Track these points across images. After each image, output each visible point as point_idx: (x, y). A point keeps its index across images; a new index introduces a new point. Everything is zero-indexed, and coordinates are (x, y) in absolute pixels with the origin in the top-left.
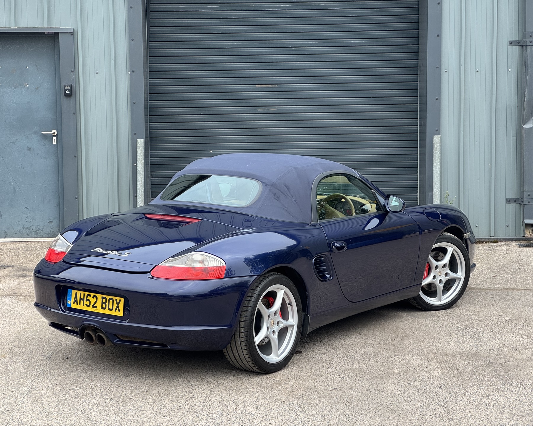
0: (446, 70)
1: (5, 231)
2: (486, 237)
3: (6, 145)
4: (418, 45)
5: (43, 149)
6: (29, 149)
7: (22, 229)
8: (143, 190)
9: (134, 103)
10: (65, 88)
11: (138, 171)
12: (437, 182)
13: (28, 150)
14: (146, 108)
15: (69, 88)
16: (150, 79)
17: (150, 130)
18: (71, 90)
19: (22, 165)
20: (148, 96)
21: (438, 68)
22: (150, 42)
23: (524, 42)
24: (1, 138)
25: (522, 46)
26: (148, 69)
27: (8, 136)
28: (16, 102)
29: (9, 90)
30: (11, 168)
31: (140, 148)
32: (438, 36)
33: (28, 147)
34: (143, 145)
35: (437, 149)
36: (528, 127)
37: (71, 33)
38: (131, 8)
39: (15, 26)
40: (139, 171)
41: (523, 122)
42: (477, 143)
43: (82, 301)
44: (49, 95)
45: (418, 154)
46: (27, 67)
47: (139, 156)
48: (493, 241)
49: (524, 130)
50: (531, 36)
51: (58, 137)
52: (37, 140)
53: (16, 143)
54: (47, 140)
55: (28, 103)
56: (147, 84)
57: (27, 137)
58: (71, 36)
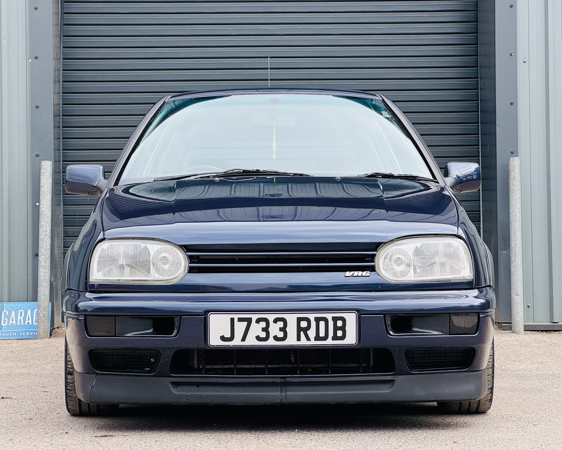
0: (525, 60)
8: (48, 242)
9: (37, 107)
11: (41, 211)
12: (517, 230)
14: (56, 115)
21: (512, 55)
31: (46, 175)
34: (50, 170)
35: (516, 178)
40: (43, 211)
56: (59, 78)
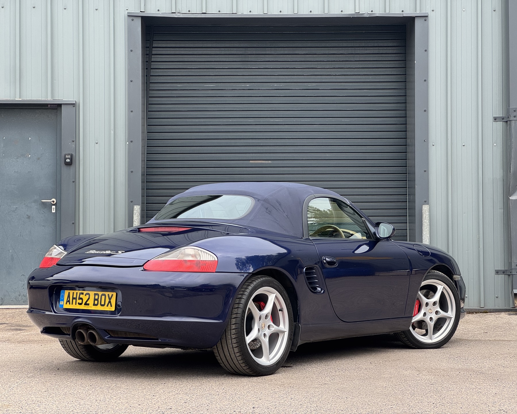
0: (433, 144)
1: (1, 298)
2: (476, 307)
3: (6, 213)
4: (406, 124)
5: (42, 217)
6: (29, 217)
7: (18, 296)
9: (132, 172)
10: (65, 156)
13: (27, 218)
14: (143, 175)
15: (69, 156)
16: (147, 154)
17: (146, 203)
18: (71, 159)
19: (21, 232)
20: (145, 171)
21: (426, 141)
22: (148, 118)
23: (508, 117)
24: (2, 207)
25: (507, 122)
26: (146, 144)
27: (8, 204)
28: (17, 172)
29: (12, 160)
30: (10, 236)
31: (136, 214)
32: (425, 111)
33: (27, 215)
34: (139, 211)
35: (426, 218)
36: (515, 199)
37: (74, 105)
38: (131, 81)
39: (20, 98)
41: (509, 194)
42: (465, 214)
43: (74, 301)
44: (49, 165)
45: (407, 230)
46: (30, 138)
47: (135, 222)
48: (483, 311)
49: (510, 202)
50: (515, 111)
51: (57, 205)
52: (36, 208)
53: (15, 212)
54: (46, 209)
55: (28, 172)
56: (144, 158)
57: (27, 205)
58: (73, 107)
